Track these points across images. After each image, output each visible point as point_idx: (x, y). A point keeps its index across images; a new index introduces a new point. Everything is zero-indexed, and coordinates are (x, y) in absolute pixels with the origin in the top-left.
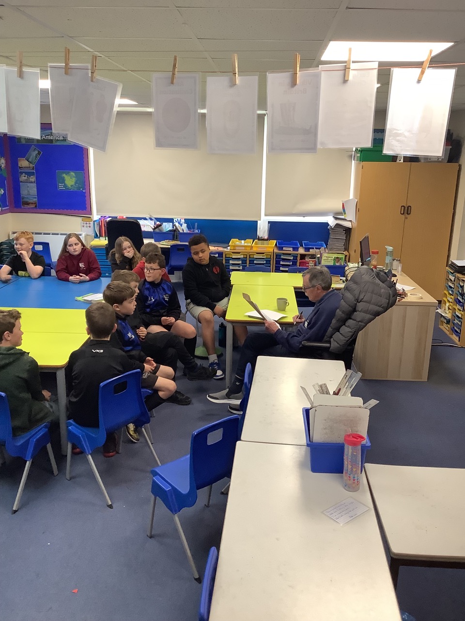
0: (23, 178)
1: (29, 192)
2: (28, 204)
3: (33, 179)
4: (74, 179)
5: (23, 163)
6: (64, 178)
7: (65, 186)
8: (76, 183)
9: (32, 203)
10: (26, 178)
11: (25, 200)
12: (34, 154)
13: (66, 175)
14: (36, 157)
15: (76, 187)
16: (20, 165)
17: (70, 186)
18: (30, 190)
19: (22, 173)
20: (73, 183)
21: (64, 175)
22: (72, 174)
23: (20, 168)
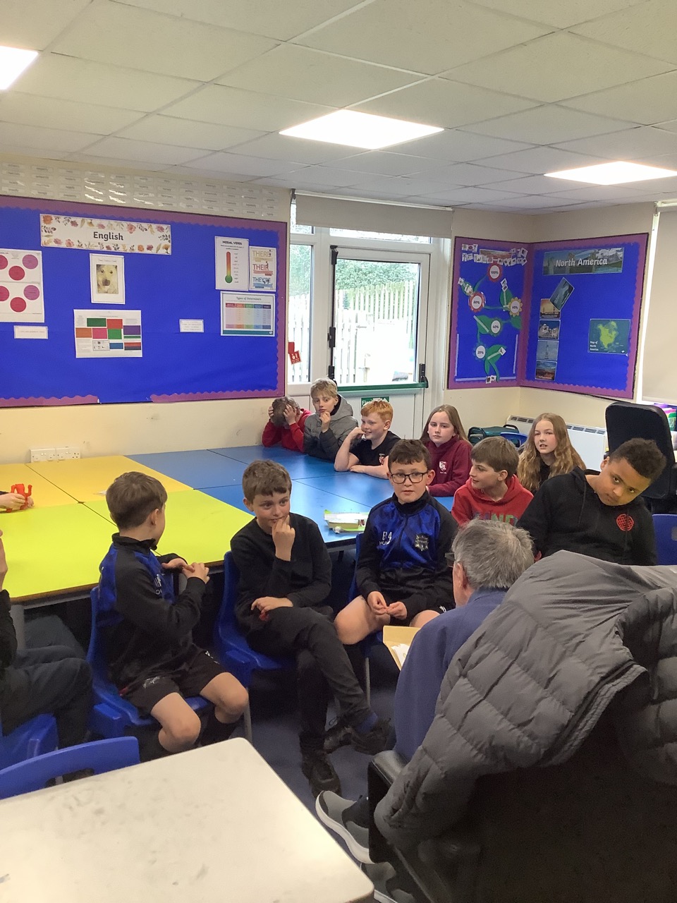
0: (543, 331)
1: (547, 353)
2: (543, 373)
3: (555, 332)
4: (614, 333)
5: (547, 307)
6: (600, 330)
7: (600, 345)
8: (616, 340)
9: (549, 373)
10: (546, 331)
11: (542, 367)
12: (562, 291)
13: (604, 325)
14: (565, 296)
15: (615, 347)
16: (541, 311)
17: (606, 347)
18: (549, 352)
19: (542, 323)
20: (612, 341)
21: (600, 327)
22: (613, 323)
23: (542, 314)
